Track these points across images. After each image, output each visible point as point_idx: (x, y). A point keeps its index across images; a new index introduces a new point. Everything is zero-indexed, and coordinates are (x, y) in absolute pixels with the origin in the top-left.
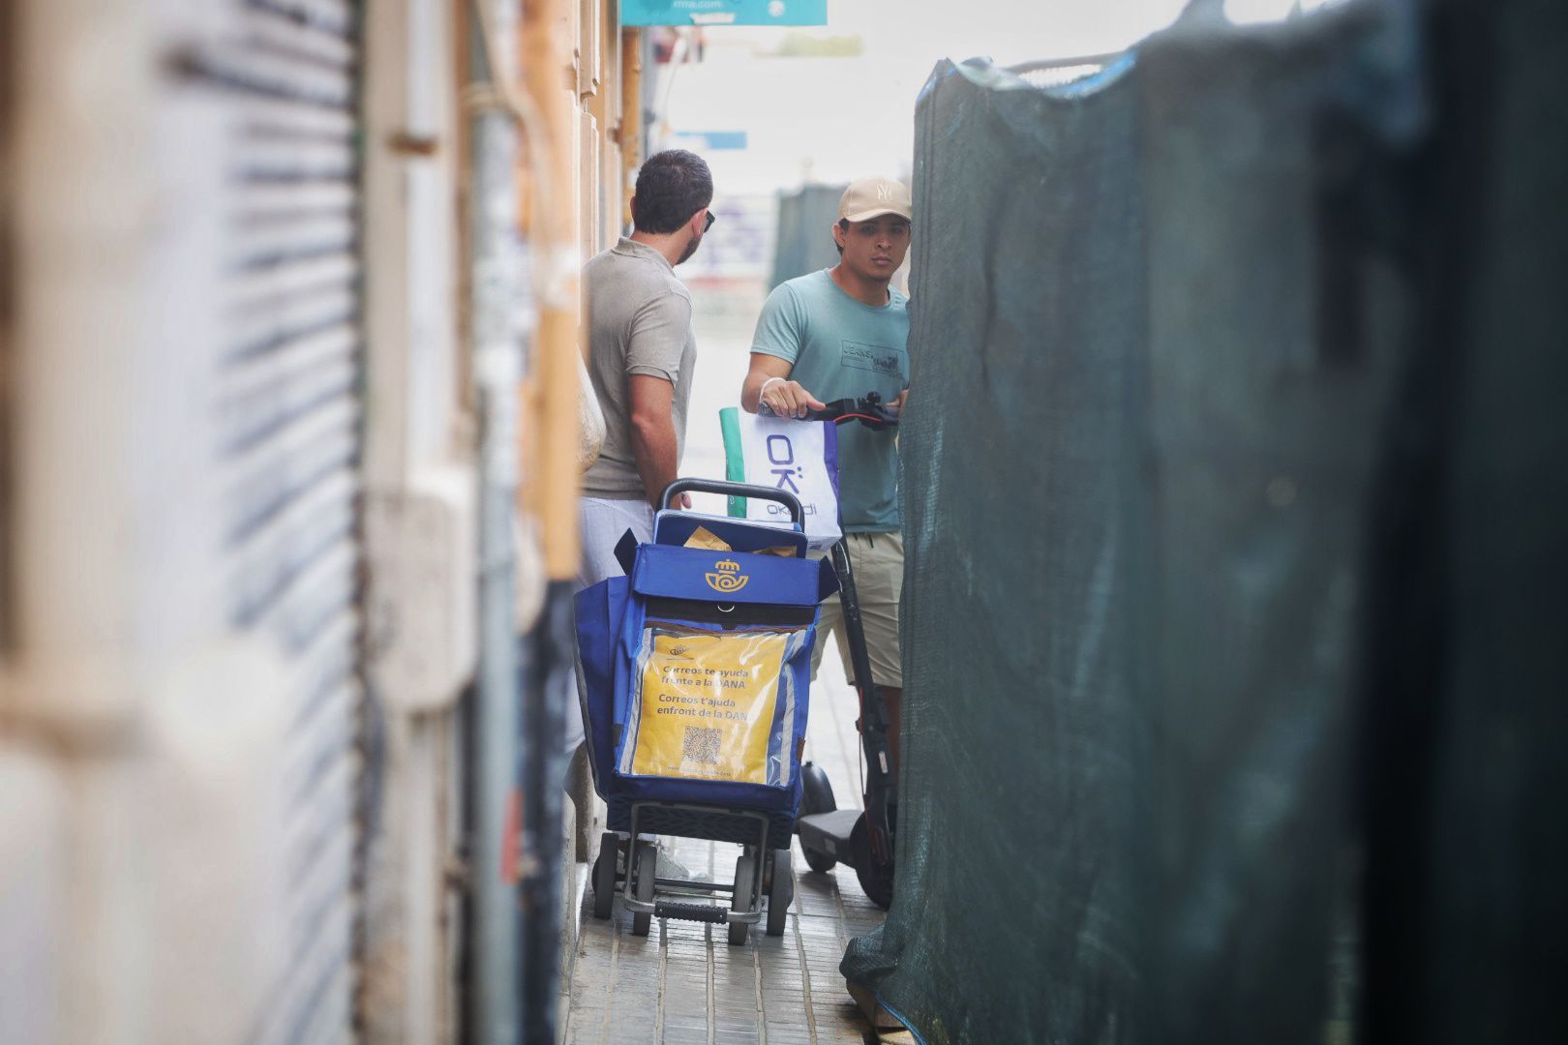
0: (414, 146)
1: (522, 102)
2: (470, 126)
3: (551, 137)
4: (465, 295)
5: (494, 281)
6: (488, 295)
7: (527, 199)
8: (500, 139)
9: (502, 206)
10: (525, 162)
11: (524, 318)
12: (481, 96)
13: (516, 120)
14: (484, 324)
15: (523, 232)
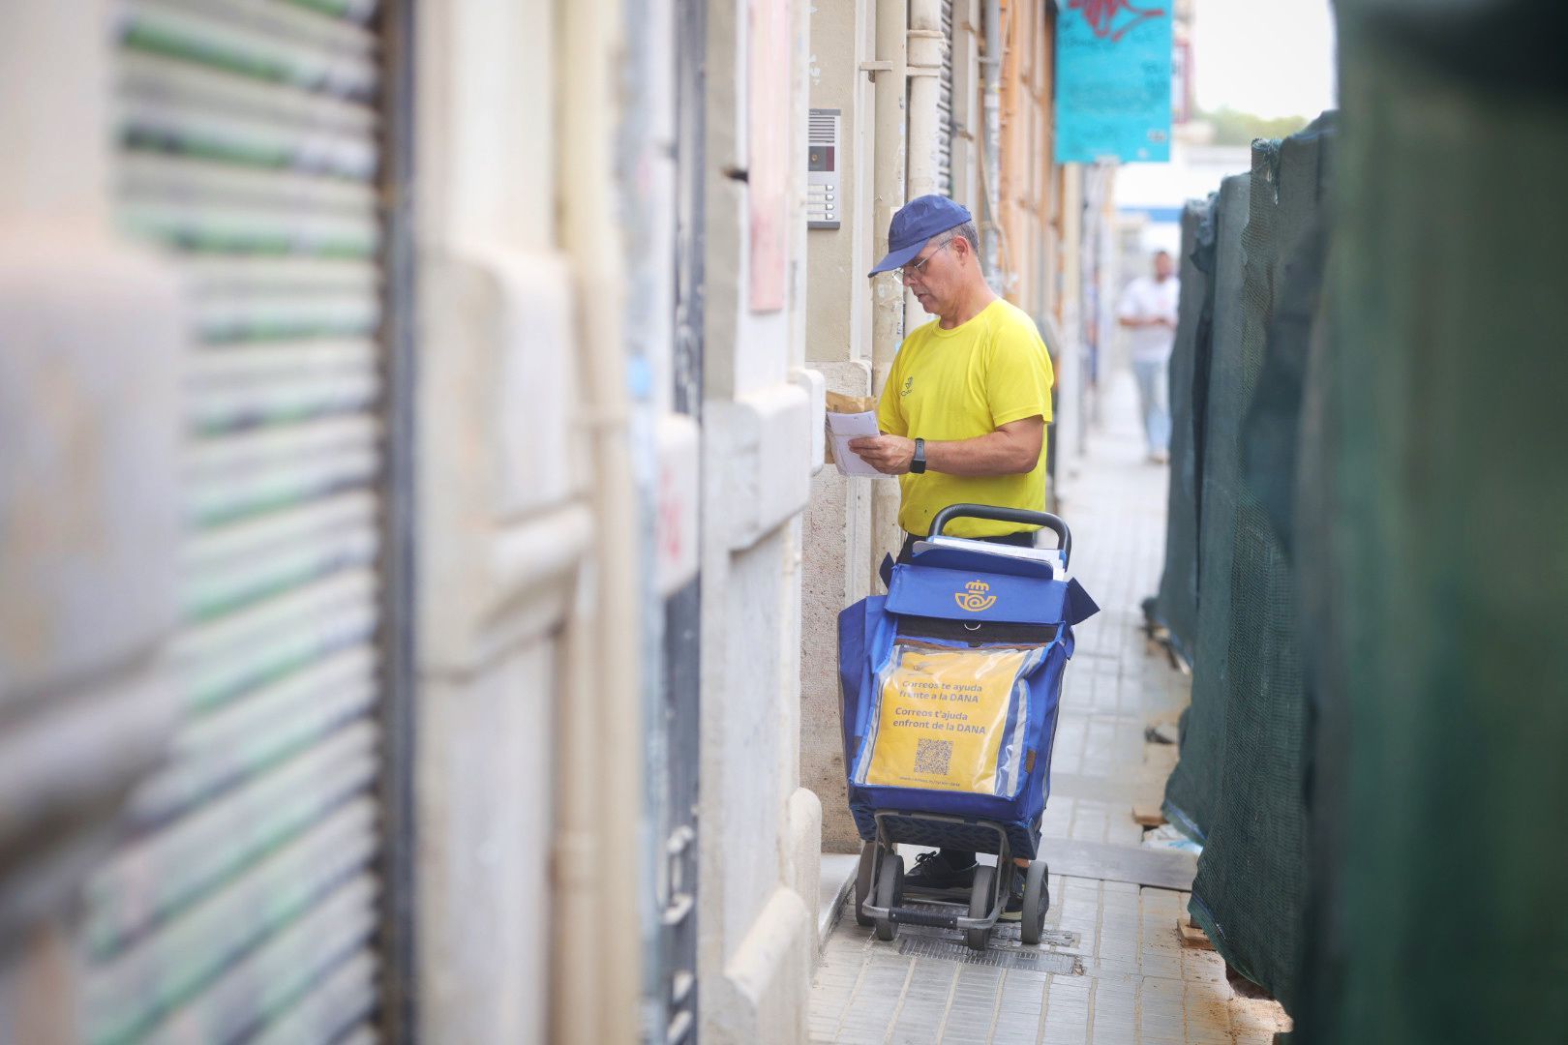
1: (1000, 227)
3: (1008, 237)
7: (1000, 259)
8: (992, 238)
12: (987, 224)
13: (997, 232)
15: (999, 268)
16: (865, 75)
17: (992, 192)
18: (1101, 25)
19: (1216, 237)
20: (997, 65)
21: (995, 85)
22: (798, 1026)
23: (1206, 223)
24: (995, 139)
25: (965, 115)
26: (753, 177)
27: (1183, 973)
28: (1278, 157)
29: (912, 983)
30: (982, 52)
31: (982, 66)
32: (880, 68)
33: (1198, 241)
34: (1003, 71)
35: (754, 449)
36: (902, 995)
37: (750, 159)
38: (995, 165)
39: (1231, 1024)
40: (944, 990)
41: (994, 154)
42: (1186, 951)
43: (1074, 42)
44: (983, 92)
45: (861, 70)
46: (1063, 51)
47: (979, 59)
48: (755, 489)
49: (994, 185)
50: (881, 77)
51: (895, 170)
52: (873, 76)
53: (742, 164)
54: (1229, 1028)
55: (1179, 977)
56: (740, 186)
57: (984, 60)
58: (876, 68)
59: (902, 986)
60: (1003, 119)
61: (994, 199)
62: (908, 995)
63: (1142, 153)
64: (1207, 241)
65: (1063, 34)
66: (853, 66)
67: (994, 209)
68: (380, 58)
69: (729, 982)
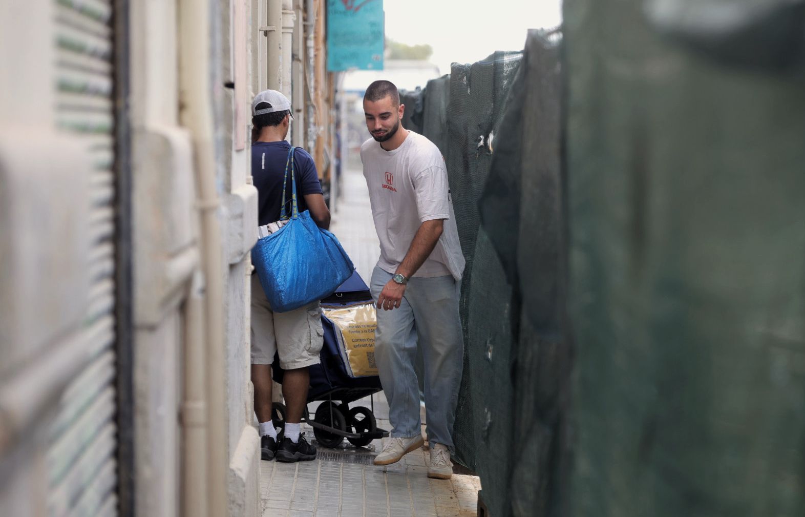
0: (298, 111)
1: (315, 104)
2: (307, 107)
3: (319, 109)
4: (306, 134)
5: (311, 131)
6: (310, 133)
7: (315, 119)
8: (312, 109)
9: (312, 120)
10: (315, 113)
11: (315, 137)
12: (309, 103)
13: (314, 107)
14: (309, 138)
15: (315, 124)
16: (262, 33)
17: (311, 87)
18: (349, 4)
19: (423, 109)
20: (312, 26)
21: (312, 35)
22: (257, 492)
23: (418, 102)
24: (312, 61)
25: (298, 50)
26: (237, 86)
27: (426, 463)
28: (469, 72)
29: (299, 471)
30: (305, 20)
31: (305, 27)
32: (270, 29)
33: (415, 111)
34: (315, 29)
35: (241, 216)
36: (296, 476)
37: (234, 78)
38: (312, 74)
39: (453, 487)
40: (315, 473)
41: (312, 69)
42: (426, 452)
43: (336, 12)
44: (306, 39)
45: (260, 31)
46: (330, 17)
47: (303, 23)
48: (241, 235)
49: (312, 84)
50: (270, 34)
51: (278, 78)
52: (266, 33)
53: (232, 80)
54: (452, 489)
55: (424, 465)
56: (232, 91)
57: (306, 23)
58: (267, 30)
59: (295, 471)
60: (315, 52)
61: (312, 90)
62: (298, 476)
63: (370, 66)
64: (419, 110)
65: (330, 8)
66: (257, 29)
67: (312, 95)
68: (113, 39)
69: (232, 471)
